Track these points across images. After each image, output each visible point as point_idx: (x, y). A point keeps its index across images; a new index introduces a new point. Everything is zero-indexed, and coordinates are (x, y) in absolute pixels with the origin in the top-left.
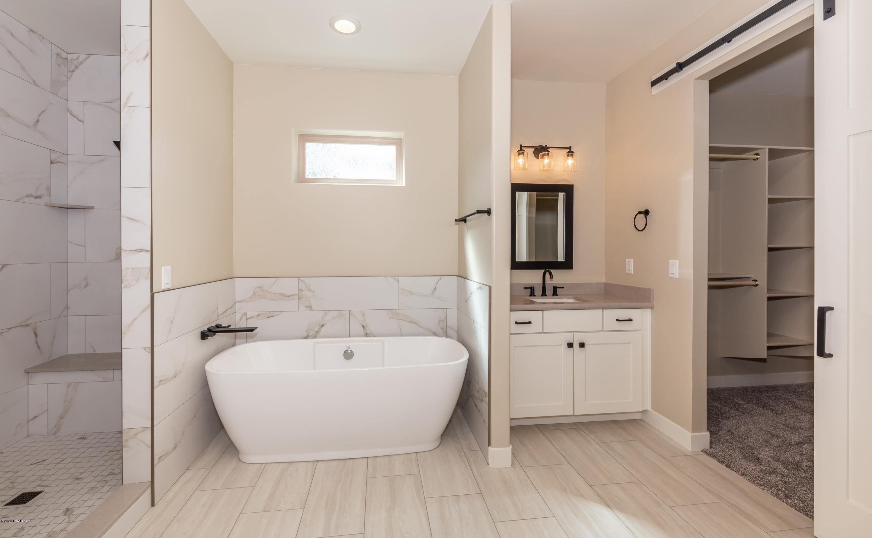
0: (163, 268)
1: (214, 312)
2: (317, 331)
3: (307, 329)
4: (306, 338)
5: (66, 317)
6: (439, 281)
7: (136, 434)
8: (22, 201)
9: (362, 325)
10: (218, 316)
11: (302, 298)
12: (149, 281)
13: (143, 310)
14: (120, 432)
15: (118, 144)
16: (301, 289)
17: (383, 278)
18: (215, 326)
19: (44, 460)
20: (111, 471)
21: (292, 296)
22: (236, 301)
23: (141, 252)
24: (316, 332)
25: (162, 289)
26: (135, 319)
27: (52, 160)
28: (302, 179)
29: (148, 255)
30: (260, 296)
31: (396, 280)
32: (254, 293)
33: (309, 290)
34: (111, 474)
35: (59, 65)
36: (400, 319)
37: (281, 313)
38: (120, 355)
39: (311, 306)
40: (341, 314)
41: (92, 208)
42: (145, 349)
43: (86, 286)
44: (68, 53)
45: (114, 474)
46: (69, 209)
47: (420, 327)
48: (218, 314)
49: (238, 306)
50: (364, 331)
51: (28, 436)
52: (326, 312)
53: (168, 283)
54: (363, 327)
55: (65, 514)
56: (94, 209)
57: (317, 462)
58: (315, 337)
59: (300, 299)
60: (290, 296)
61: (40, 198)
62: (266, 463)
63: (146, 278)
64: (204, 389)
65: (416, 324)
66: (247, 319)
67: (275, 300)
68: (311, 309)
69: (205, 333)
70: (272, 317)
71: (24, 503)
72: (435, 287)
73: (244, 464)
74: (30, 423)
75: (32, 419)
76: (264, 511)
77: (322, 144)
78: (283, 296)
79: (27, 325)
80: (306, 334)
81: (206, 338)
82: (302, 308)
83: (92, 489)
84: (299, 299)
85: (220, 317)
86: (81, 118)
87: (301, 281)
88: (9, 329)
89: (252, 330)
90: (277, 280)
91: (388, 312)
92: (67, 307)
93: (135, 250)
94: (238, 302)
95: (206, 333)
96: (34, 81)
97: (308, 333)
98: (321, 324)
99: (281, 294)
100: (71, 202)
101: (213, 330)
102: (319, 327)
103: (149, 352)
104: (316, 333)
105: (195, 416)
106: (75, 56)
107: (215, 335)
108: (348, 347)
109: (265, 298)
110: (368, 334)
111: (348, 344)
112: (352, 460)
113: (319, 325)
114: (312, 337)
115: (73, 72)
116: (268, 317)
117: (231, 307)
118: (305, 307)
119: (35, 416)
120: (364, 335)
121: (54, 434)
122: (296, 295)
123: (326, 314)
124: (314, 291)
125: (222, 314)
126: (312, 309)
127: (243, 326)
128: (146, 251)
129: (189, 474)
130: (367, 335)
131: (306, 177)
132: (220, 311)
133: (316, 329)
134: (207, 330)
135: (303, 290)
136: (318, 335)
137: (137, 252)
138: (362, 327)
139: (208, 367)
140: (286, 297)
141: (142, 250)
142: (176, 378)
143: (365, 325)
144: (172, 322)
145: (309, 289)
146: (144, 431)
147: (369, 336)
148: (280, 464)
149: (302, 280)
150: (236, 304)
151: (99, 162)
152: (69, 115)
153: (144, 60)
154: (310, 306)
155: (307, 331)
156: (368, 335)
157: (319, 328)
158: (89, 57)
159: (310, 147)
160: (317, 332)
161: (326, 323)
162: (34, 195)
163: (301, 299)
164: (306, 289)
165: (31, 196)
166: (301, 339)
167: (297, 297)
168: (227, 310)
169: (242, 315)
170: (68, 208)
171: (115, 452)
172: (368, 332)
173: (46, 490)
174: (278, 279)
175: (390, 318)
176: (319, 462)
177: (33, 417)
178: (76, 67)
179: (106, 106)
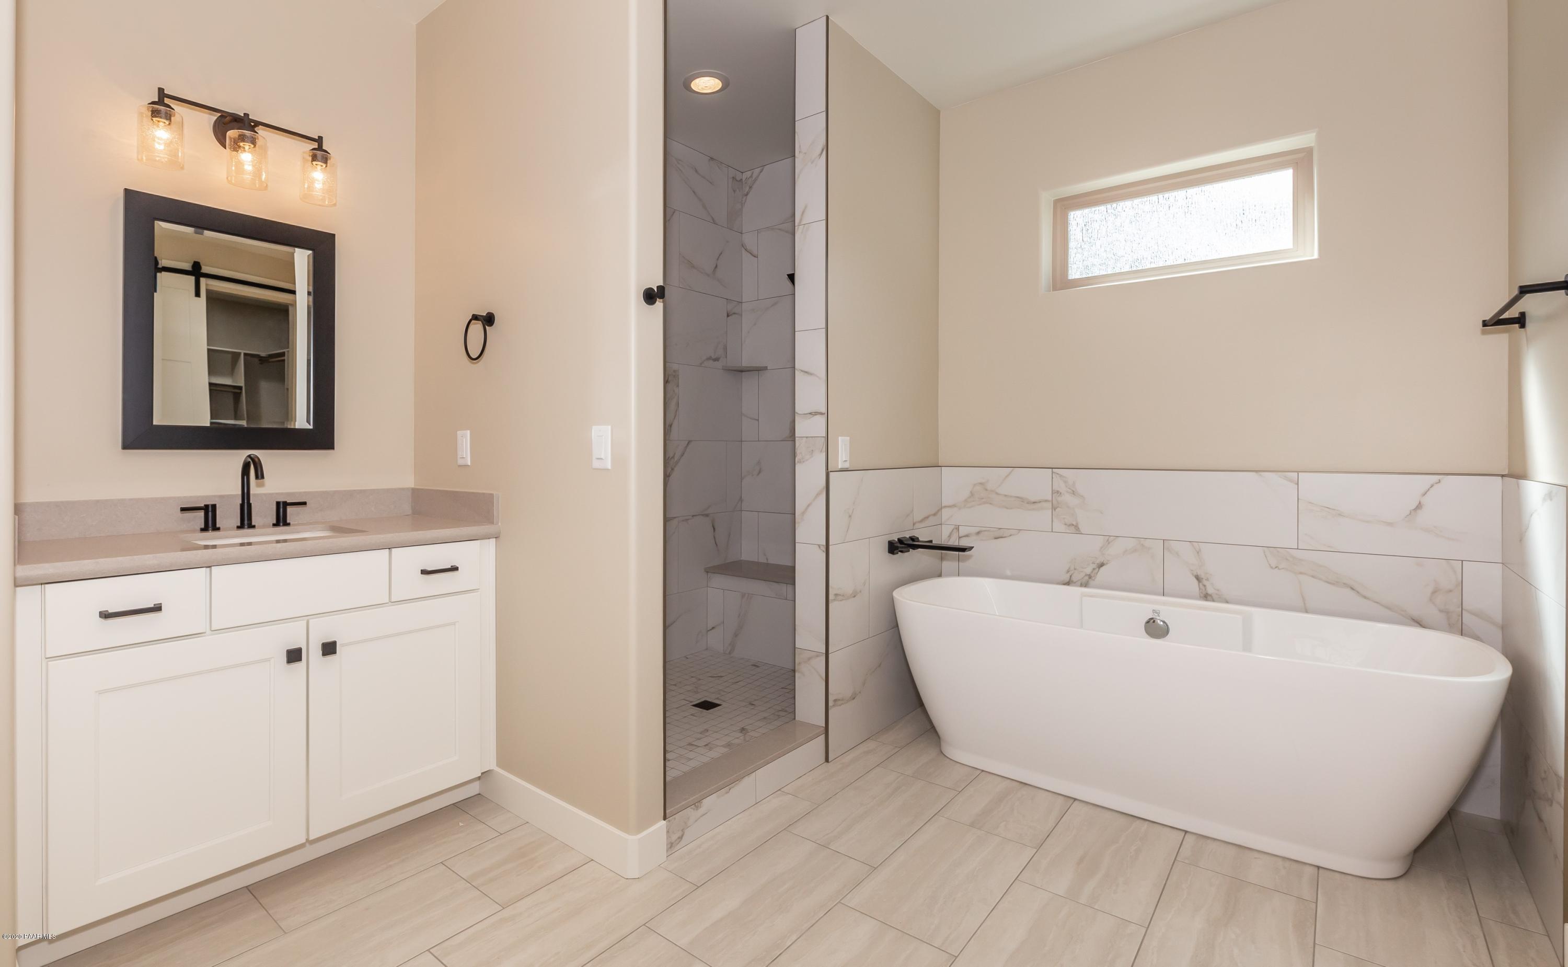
0: (840, 438)
1: (908, 516)
2: (1089, 575)
3: (1069, 568)
4: (1068, 583)
5: (740, 512)
6: (1432, 486)
7: (809, 659)
8: (703, 365)
9: (1195, 574)
10: (914, 524)
11: (1058, 507)
12: (824, 455)
13: (817, 495)
14: (793, 670)
15: (792, 277)
16: (1058, 492)
17: (1254, 473)
18: (909, 537)
19: (722, 677)
20: (783, 708)
21: (1040, 502)
22: (943, 505)
23: (815, 416)
24: (1086, 575)
25: (840, 467)
26: (809, 506)
27: (729, 312)
28: (1061, 281)
29: (823, 419)
30: (983, 498)
31: (1291, 481)
32: (972, 494)
33: (1074, 493)
34: (782, 710)
35: (734, 191)
36: (1301, 573)
37: (1019, 532)
38: (793, 569)
39: (1077, 524)
40: (1143, 545)
41: (765, 368)
42: (819, 546)
43: (760, 472)
44: (742, 173)
45: (786, 711)
46: (743, 373)
47: (1365, 597)
48: (914, 521)
49: (945, 513)
50: (1200, 589)
51: (707, 649)
52: (1109, 540)
53: (846, 461)
54: (1198, 578)
55: (741, 732)
56: (767, 370)
57: (1074, 801)
58: (1085, 585)
59: (1055, 510)
60: (1034, 503)
61: (718, 361)
62: (983, 771)
63: (821, 451)
64: (893, 630)
65: (1352, 589)
66: (959, 538)
67: (1007, 508)
68: (1077, 530)
69: (893, 543)
70: (1002, 537)
71: (708, 710)
72: (1420, 503)
73: (948, 760)
74: (709, 633)
75: (711, 630)
76: (972, 825)
77: (1102, 208)
78: (1022, 502)
79: (707, 515)
80: (1066, 578)
81: (895, 551)
82: (1058, 526)
83: (765, 718)
84: (1054, 508)
85: (917, 526)
86: (755, 253)
87: (1058, 476)
88: (693, 516)
89: (963, 550)
90: (1010, 473)
91: (1264, 552)
92: (741, 500)
93: (810, 412)
94: (945, 507)
95: (896, 545)
96: (713, 219)
97: (1071, 576)
98: (1098, 561)
99: (1018, 497)
100: (745, 363)
101: (905, 542)
102: (1094, 566)
103: (823, 551)
104: (1087, 578)
105: (880, 666)
106: (749, 173)
107: (909, 551)
108: (1154, 611)
109: (991, 504)
110: (1211, 595)
111: (1157, 607)
112: (1147, 822)
113: (1093, 563)
114: (1079, 583)
115: (747, 195)
116: (996, 538)
117: (935, 515)
118: (1066, 524)
119: (713, 626)
120: (1200, 597)
121: (730, 653)
122: (1046, 501)
123: (1109, 543)
124: (1082, 496)
125: (921, 521)
126: (1080, 531)
127: (953, 542)
128: (821, 414)
129: (871, 745)
130: (1206, 597)
131: (1070, 277)
132: (918, 516)
133: (1088, 570)
134: (897, 540)
135: (1061, 493)
136: (1091, 582)
137: (812, 416)
138: (1195, 579)
139: (896, 594)
140: (1028, 503)
141: (816, 413)
142: (856, 598)
143: (1202, 576)
144: (850, 516)
145: (1073, 491)
146: (817, 656)
147: (1213, 601)
148: (1005, 779)
149: (1058, 474)
150: (943, 510)
151: (772, 306)
152: (743, 250)
153: (820, 158)
154: (1074, 523)
155: (1068, 572)
156: (1209, 598)
157: (1094, 569)
158: (763, 170)
159: (1077, 218)
160: (1090, 577)
161: (1108, 561)
162: (713, 357)
163: (1057, 510)
164: (1068, 492)
165: (709, 358)
166: (1058, 583)
167: (1049, 505)
168: (927, 517)
169: (953, 530)
170: (742, 371)
171: (788, 691)
172: (1210, 590)
173: (724, 704)
174: (1012, 470)
175: (1272, 567)
176: (1076, 802)
177: (711, 628)
178: (750, 187)
179: (779, 229)
